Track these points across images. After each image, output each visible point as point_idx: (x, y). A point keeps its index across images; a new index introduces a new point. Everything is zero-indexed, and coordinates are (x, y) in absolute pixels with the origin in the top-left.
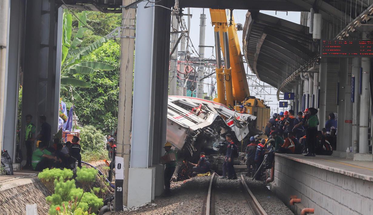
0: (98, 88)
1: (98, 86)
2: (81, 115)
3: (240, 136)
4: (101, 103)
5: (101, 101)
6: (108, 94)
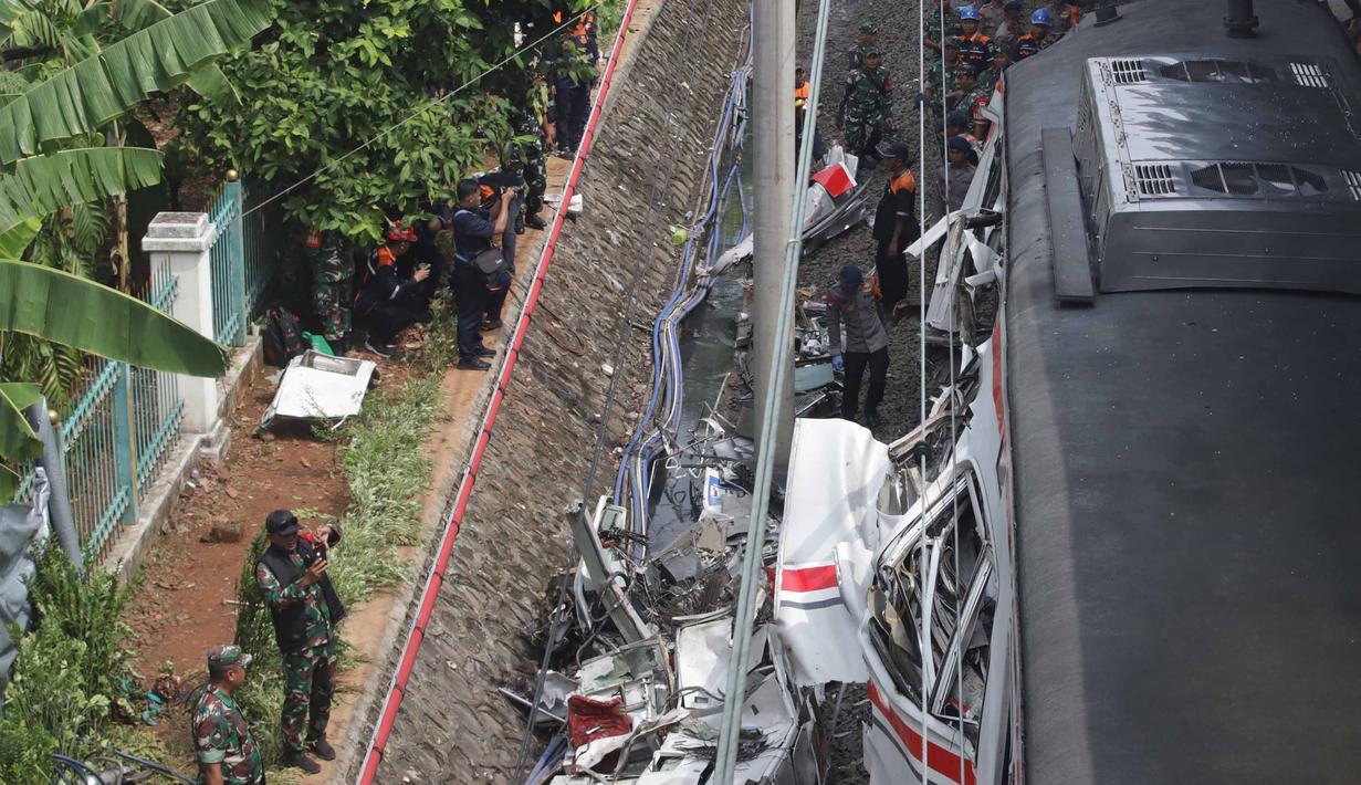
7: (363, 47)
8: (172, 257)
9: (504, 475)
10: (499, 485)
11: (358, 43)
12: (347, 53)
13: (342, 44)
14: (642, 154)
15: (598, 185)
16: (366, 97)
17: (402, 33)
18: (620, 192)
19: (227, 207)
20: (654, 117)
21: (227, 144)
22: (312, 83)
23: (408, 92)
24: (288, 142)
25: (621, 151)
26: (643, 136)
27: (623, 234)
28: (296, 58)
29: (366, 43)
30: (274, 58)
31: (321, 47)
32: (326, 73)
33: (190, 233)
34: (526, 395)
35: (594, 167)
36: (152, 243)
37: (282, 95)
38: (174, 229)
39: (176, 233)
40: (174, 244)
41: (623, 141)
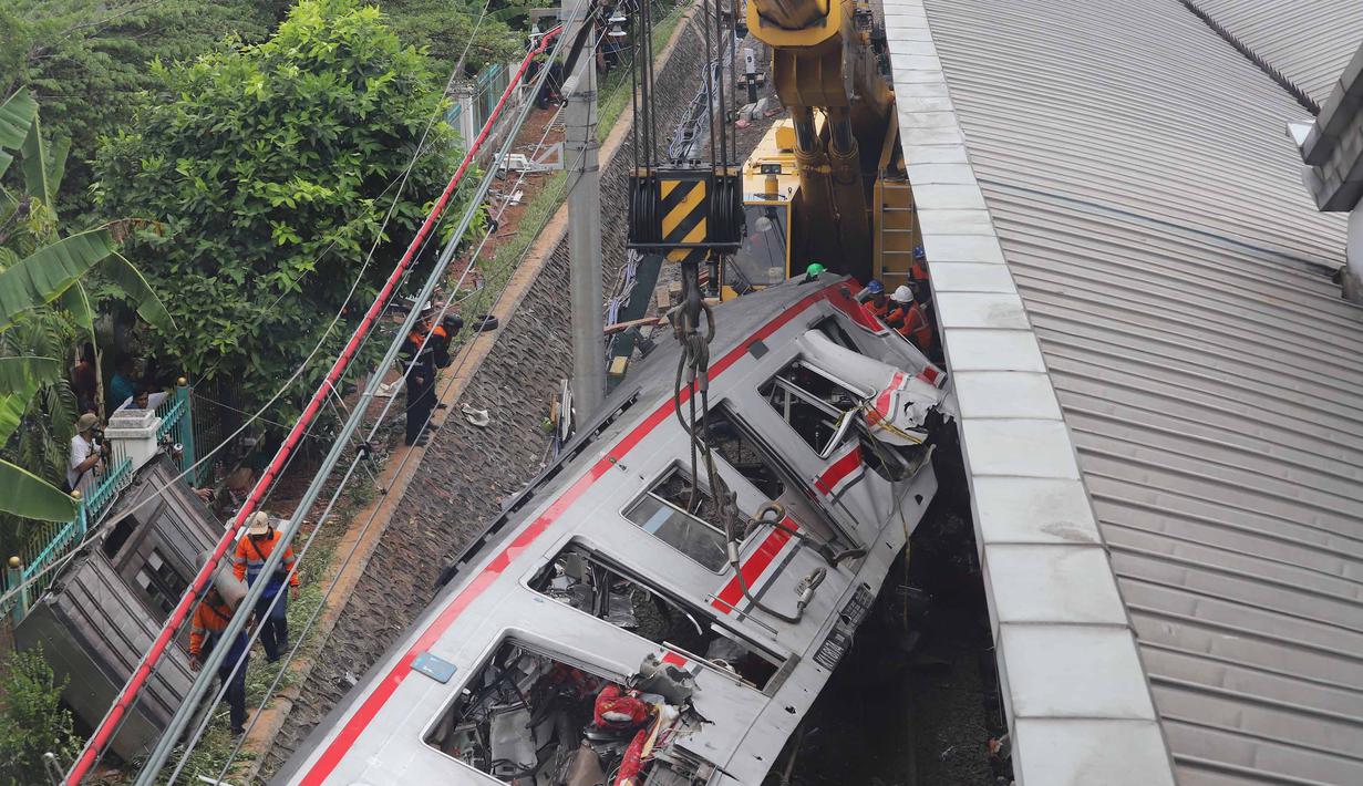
0: (273, 223)
1: (269, 216)
2: (206, 349)
3: (897, 517)
4: (287, 291)
5: (288, 283)
6: (316, 245)
7: (280, 278)
8: (127, 443)
9: (385, 604)
10: (381, 612)
11: (278, 274)
12: (268, 283)
13: (264, 276)
14: (526, 362)
15: (487, 386)
16: (282, 316)
17: (310, 267)
18: (505, 391)
19: (178, 405)
20: (539, 334)
21: (178, 353)
22: (241, 305)
23: (318, 313)
24: (222, 348)
25: (508, 361)
26: (529, 349)
27: (504, 423)
28: (230, 287)
29: (284, 276)
30: (213, 288)
31: (249, 277)
32: (251, 298)
33: (140, 425)
34: (411, 544)
35: (485, 373)
36: (111, 433)
37: (218, 316)
38: (128, 422)
39: (130, 425)
40: (127, 433)
41: (512, 353)
